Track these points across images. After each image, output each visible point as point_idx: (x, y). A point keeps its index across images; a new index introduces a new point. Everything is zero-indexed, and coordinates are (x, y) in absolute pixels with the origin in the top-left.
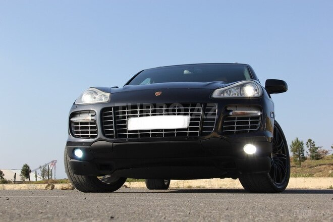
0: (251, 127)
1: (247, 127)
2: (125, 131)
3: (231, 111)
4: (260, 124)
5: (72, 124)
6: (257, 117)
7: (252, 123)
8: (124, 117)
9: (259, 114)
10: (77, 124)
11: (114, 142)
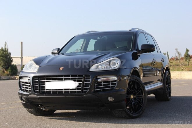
0: (111, 87)
1: (109, 87)
2: (45, 89)
3: (99, 78)
4: (116, 84)
5: (21, 83)
6: (115, 81)
7: (112, 84)
8: (44, 82)
9: (116, 79)
10: (23, 82)
11: (39, 95)
